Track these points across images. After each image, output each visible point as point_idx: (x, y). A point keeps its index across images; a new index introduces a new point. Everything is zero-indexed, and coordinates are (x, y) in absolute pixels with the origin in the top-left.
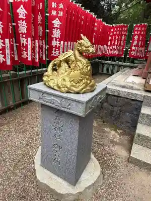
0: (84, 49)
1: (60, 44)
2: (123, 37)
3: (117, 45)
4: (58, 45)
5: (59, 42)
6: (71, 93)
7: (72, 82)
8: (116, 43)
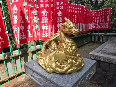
0: (68, 30)
1: (48, 27)
2: (108, 16)
3: (104, 22)
4: (47, 28)
5: (47, 27)
6: (56, 73)
7: (57, 63)
8: (103, 21)
